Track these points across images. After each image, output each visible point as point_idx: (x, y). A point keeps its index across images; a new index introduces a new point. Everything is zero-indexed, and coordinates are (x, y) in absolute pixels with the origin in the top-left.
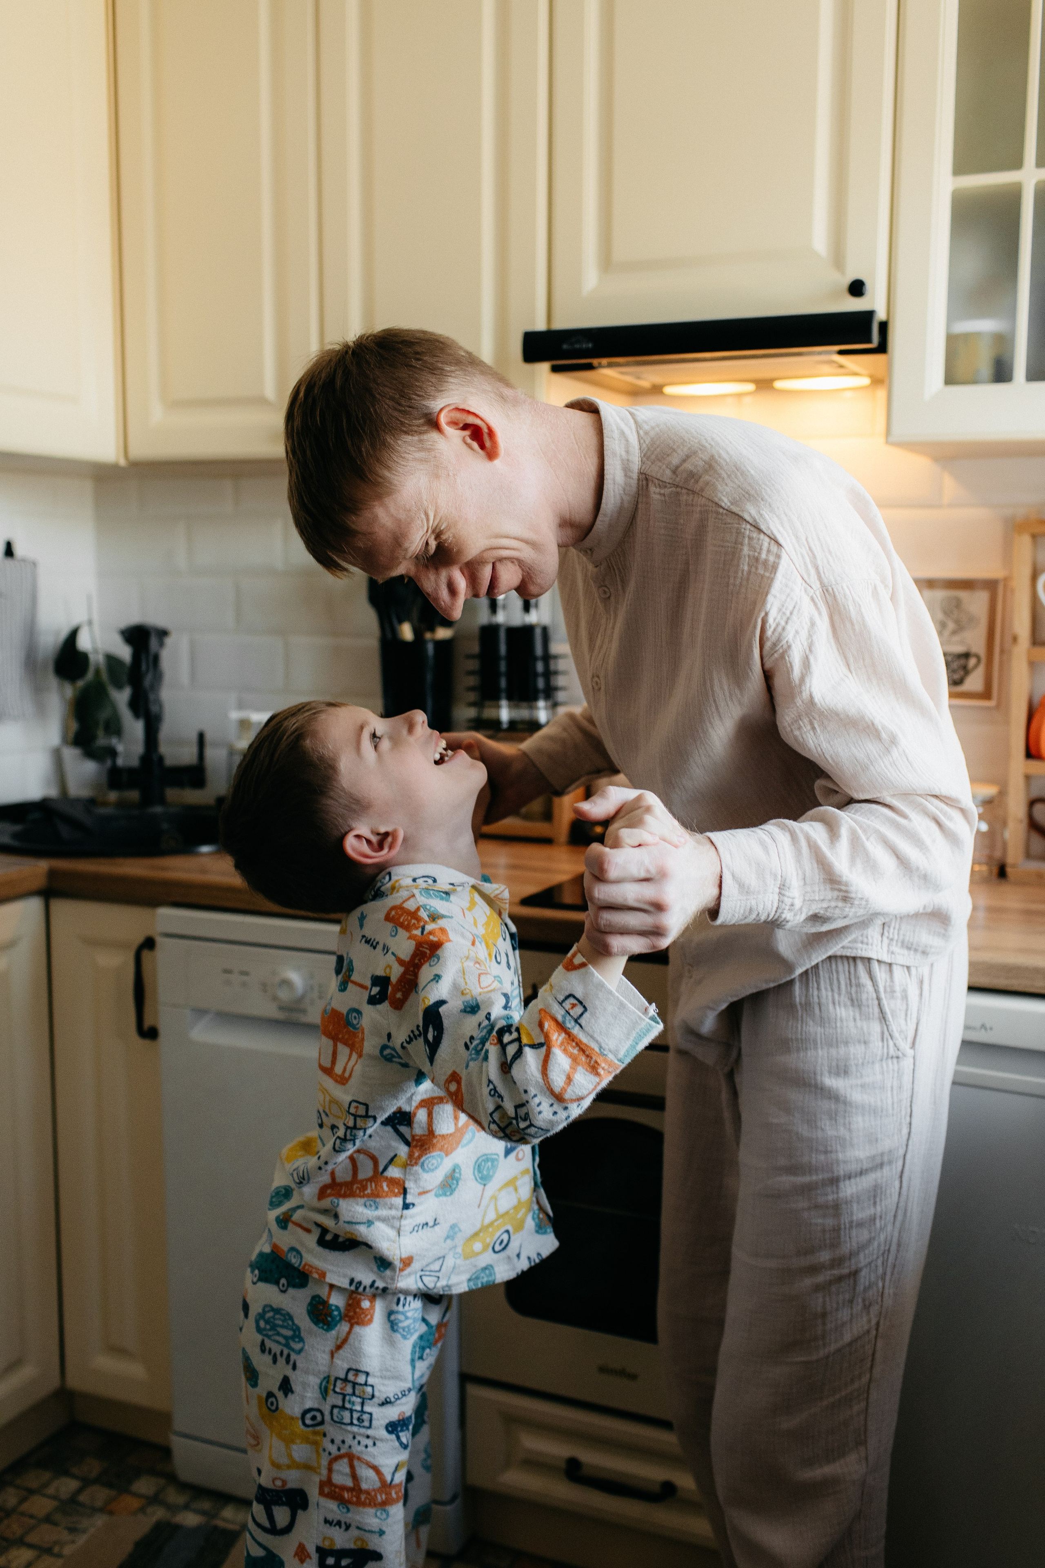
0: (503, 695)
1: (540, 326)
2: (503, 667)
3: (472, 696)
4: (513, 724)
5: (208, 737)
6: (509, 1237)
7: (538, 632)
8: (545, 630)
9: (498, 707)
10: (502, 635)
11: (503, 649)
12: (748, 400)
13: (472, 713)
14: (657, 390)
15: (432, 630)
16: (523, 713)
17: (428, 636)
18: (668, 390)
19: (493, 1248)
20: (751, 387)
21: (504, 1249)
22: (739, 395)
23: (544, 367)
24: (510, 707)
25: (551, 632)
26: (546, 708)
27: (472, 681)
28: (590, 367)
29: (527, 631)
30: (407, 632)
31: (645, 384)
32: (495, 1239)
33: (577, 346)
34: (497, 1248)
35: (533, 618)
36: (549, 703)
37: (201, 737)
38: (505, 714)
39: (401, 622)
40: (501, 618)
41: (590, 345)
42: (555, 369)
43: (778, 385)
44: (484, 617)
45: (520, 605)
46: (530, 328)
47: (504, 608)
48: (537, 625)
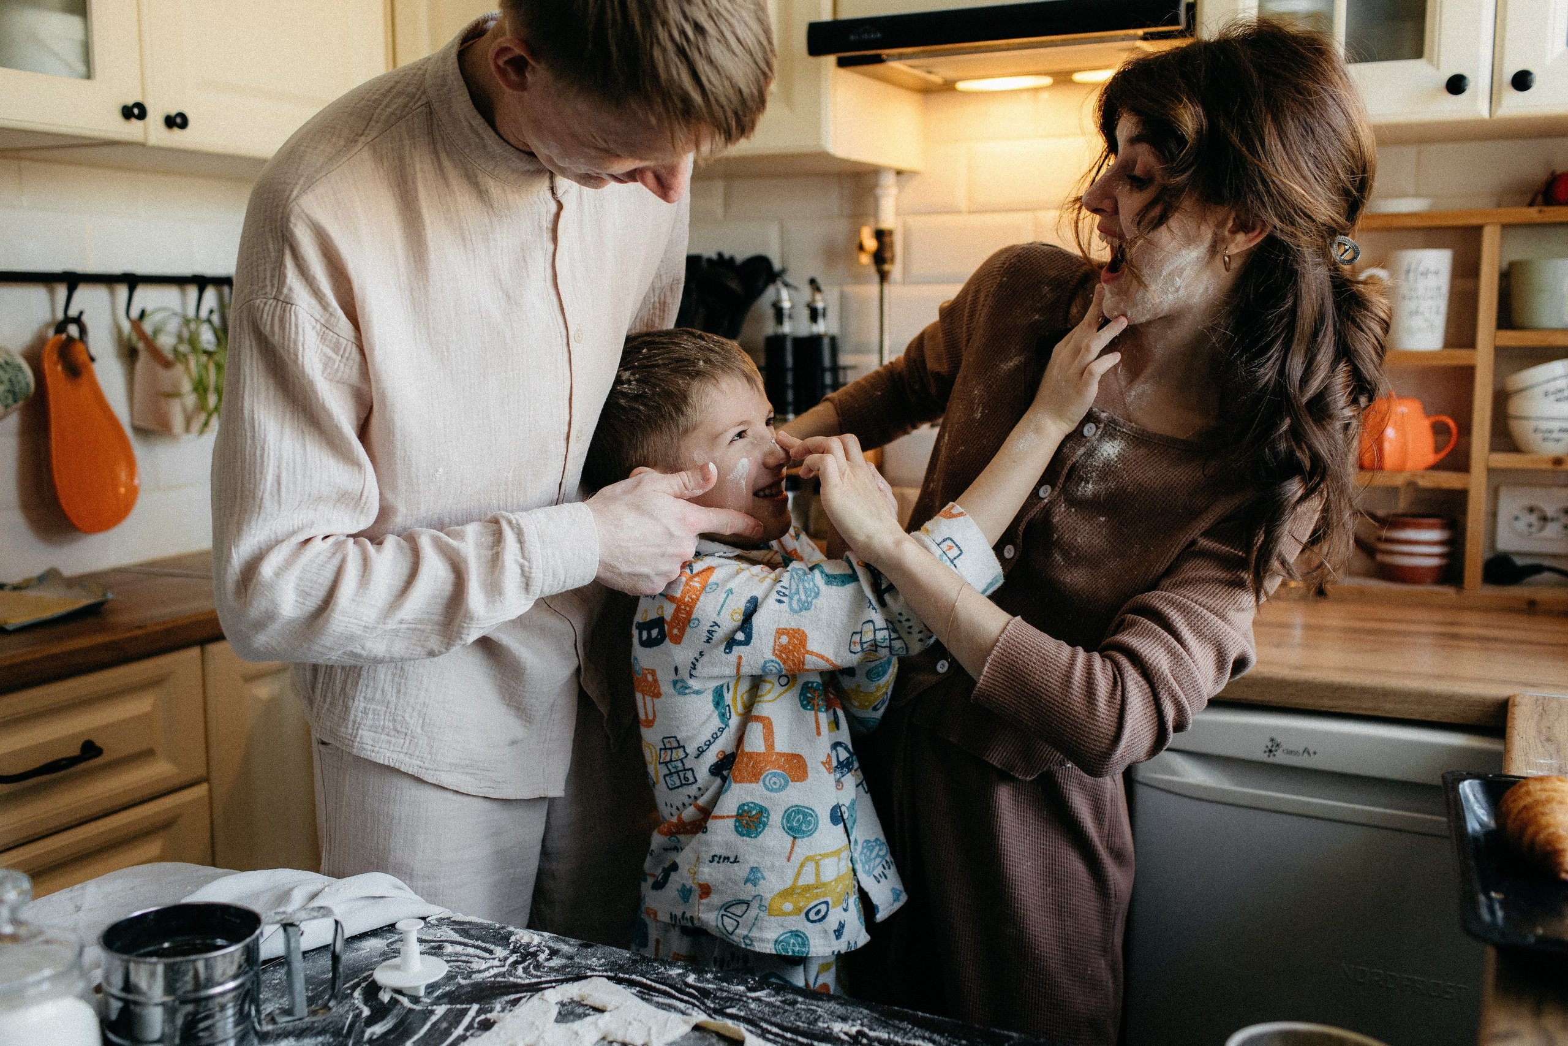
1: (826, 16)
2: (790, 380)
6: (828, 910)
7: (826, 341)
8: (833, 340)
10: (789, 346)
11: (790, 361)
12: (1045, 95)
14: (948, 87)
18: (961, 86)
19: (807, 914)
20: (1048, 81)
21: (820, 920)
22: (1036, 90)
23: (831, 60)
25: (839, 341)
28: (878, 60)
29: (815, 341)
31: (936, 79)
32: (811, 906)
33: (866, 36)
34: (812, 916)
35: (820, 327)
40: (787, 328)
41: (879, 35)
42: (842, 63)
43: (1078, 77)
44: (770, 328)
45: (806, 313)
46: (815, 19)
47: (790, 317)
48: (826, 335)
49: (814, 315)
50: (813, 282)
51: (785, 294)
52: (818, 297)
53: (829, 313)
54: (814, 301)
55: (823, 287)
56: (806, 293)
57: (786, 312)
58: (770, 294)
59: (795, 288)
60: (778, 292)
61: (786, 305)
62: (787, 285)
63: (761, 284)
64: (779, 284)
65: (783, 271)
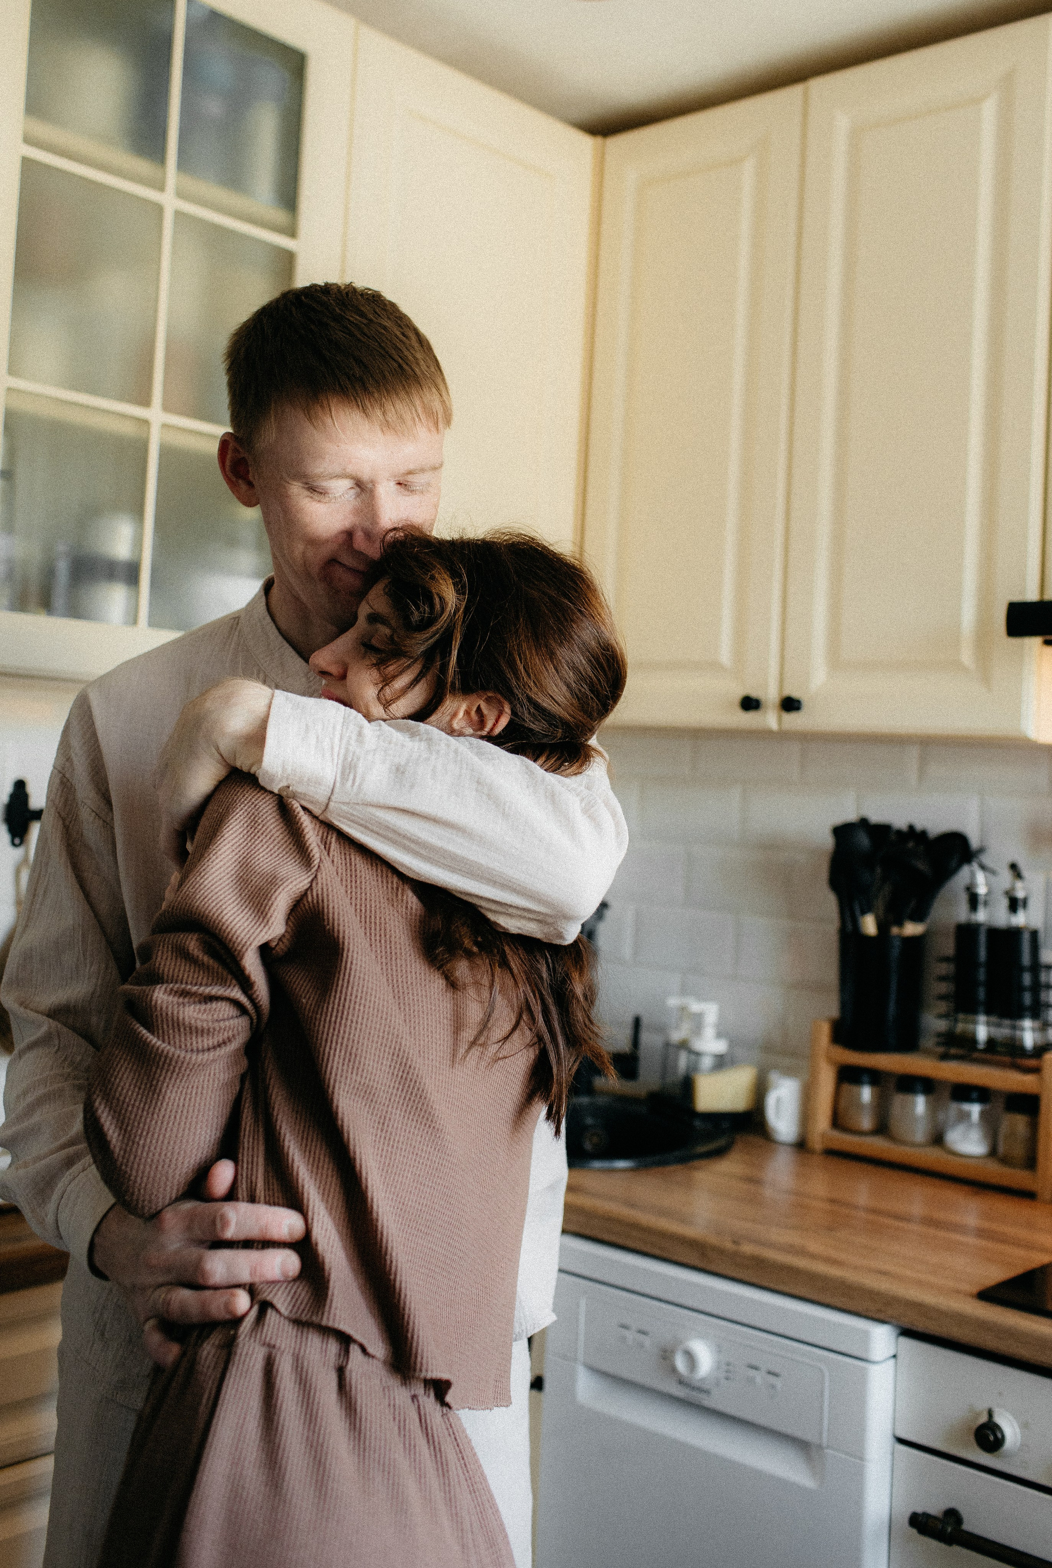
0: (981, 1008)
1: (1032, 595)
2: (982, 975)
3: (942, 1007)
4: (991, 1042)
5: (645, 1021)
7: (1026, 938)
8: (1034, 934)
9: (975, 1023)
10: (983, 938)
11: (983, 954)
13: (941, 1025)
15: (900, 924)
16: (1003, 1032)
17: (895, 930)
23: (1035, 642)
24: (988, 1024)
25: (1042, 936)
26: (1033, 1030)
27: (943, 988)
29: (1014, 934)
30: (869, 925)
35: (1020, 919)
36: (1037, 1024)
37: (637, 1023)
38: (982, 1032)
39: (864, 912)
40: (981, 916)
44: (962, 913)
45: (1004, 903)
46: (1017, 598)
47: (986, 903)
48: (1026, 928)
49: (1014, 905)
50: (1014, 867)
51: (981, 878)
52: (1019, 885)
53: (1031, 903)
54: (1013, 889)
55: (1025, 873)
56: (1005, 878)
57: (981, 899)
58: (963, 875)
59: (993, 872)
60: (973, 875)
61: (982, 890)
62: (983, 867)
63: (954, 863)
64: (975, 866)
65: (981, 850)
